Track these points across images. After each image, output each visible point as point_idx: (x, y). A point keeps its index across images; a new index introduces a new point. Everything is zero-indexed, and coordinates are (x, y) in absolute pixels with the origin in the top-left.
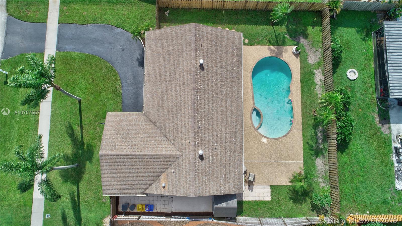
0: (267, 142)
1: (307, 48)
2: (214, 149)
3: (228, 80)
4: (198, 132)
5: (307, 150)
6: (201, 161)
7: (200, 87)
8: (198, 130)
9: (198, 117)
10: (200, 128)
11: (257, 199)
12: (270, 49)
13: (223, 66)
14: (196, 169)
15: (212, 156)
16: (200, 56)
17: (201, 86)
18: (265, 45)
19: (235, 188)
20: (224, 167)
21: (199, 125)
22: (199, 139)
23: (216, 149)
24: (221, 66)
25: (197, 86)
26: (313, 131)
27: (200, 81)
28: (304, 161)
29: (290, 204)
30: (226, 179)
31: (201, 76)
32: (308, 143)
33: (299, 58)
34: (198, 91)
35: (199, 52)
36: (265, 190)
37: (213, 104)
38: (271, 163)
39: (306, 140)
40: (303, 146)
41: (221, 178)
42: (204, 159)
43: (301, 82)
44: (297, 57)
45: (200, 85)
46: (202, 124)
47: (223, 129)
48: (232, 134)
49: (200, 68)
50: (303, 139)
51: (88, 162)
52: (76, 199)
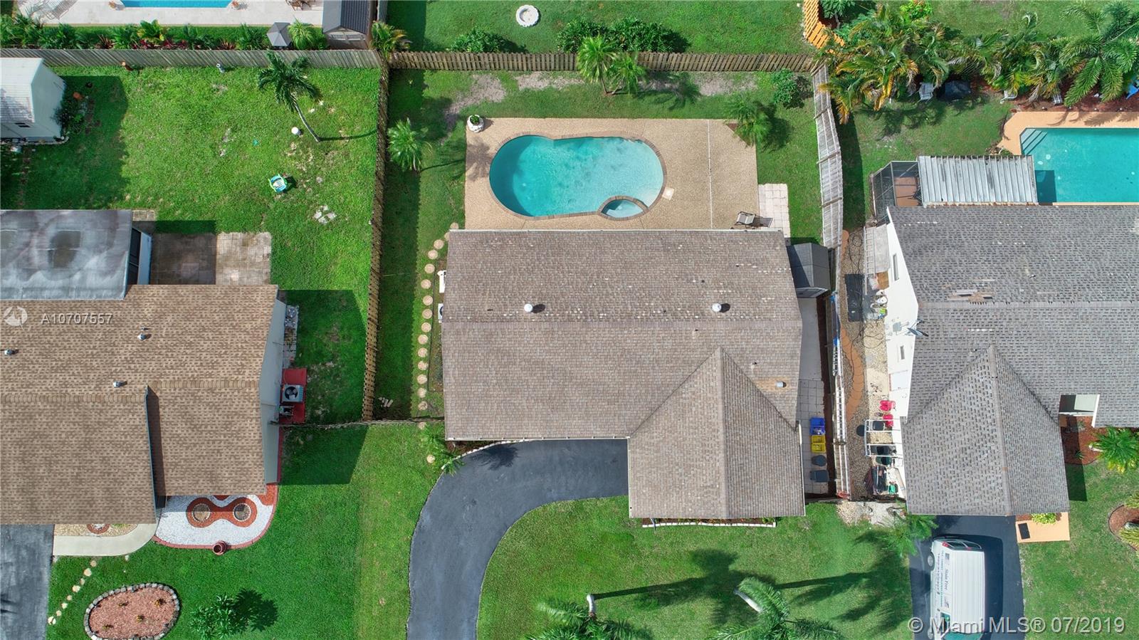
0: (671, 187)
1: (470, 102)
2: (704, 284)
3: (559, 258)
4: (674, 315)
5: (685, 110)
6: (731, 309)
7: (581, 312)
8: (670, 315)
9: (644, 315)
10: (665, 311)
11: (787, 210)
12: (474, 178)
13: (530, 267)
14: (747, 317)
15: (719, 288)
16: (513, 312)
17: (579, 309)
18: (464, 187)
19: (775, 246)
20: (738, 266)
21: (659, 312)
22: (688, 312)
23: (703, 281)
24: (531, 272)
25: (579, 318)
26: (647, 99)
27: (567, 312)
28: (707, 118)
29: (792, 147)
30: (761, 263)
31: (556, 310)
32: (671, 109)
33: (492, 119)
34: (588, 315)
35: (505, 315)
36: (768, 194)
37: (612, 287)
38: (714, 182)
39: (666, 111)
40: (677, 117)
41: (760, 272)
42: (726, 302)
43: (545, 117)
44: (491, 123)
45: (576, 312)
46: (656, 307)
47: (662, 268)
48: (669, 250)
49: (540, 311)
50: (663, 118)
51: (731, 567)
52: (808, 588)
